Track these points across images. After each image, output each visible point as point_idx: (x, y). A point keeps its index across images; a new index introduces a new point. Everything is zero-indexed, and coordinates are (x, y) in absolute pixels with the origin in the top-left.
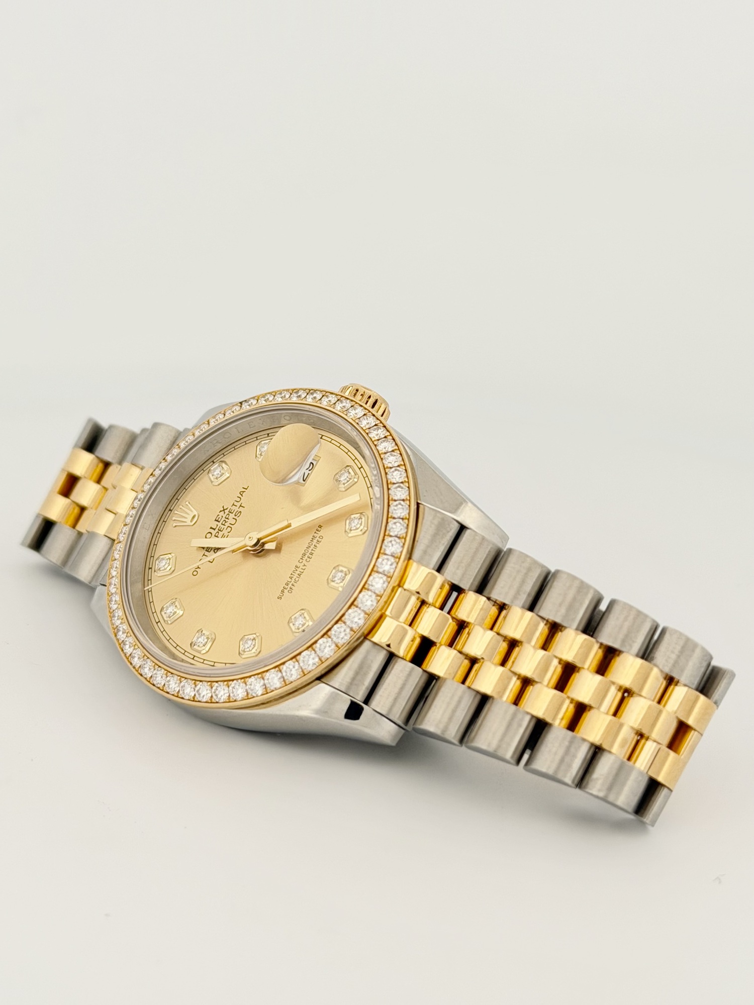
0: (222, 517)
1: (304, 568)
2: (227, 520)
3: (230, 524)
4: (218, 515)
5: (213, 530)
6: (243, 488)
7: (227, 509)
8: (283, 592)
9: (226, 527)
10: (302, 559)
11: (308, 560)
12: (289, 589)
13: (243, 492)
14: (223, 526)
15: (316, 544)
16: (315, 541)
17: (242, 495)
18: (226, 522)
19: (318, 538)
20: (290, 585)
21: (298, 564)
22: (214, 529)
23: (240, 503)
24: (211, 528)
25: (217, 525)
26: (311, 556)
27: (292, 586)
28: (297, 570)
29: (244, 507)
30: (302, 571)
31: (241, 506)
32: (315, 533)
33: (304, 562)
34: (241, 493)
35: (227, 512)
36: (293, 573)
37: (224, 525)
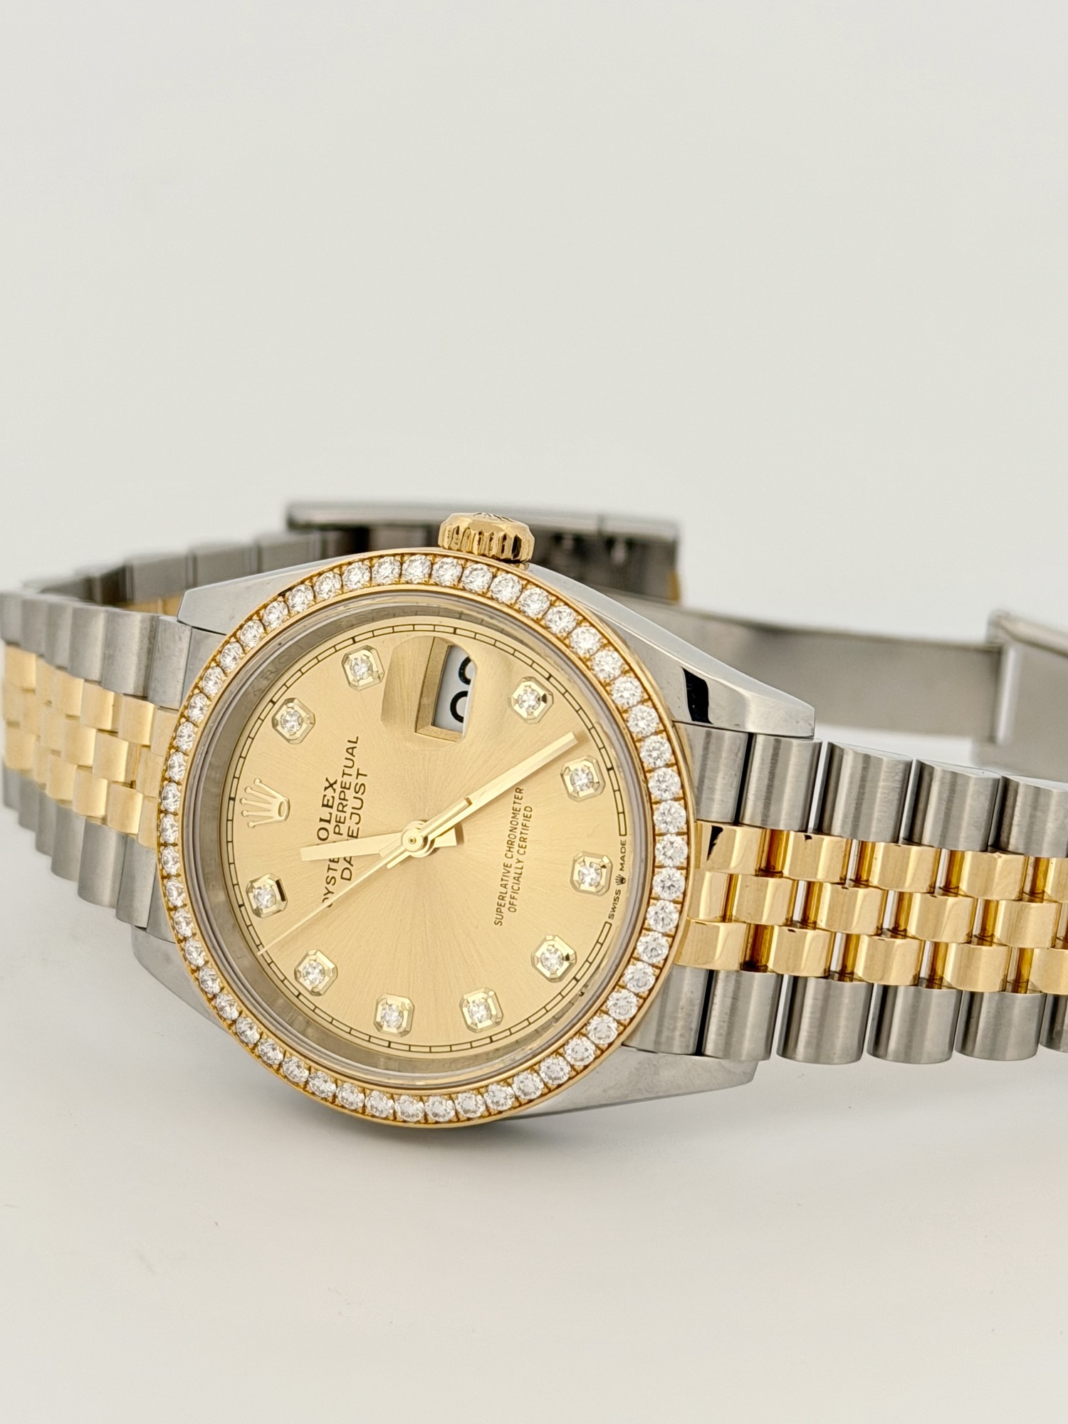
0: (333, 797)
1: (520, 865)
2: (344, 803)
3: (353, 808)
4: (325, 796)
5: (327, 824)
6: (349, 741)
7: (335, 783)
8: (499, 911)
9: (348, 815)
10: (509, 851)
11: (522, 851)
12: (508, 905)
13: (353, 748)
14: (343, 815)
15: (525, 822)
16: (520, 818)
17: (352, 754)
18: (343, 807)
19: (522, 811)
20: (508, 899)
21: (509, 862)
22: (329, 821)
23: (353, 772)
24: (321, 820)
25: (331, 814)
26: (524, 844)
27: (512, 900)
28: (509, 872)
29: (366, 775)
30: (519, 871)
31: (358, 774)
32: (514, 803)
33: (516, 856)
34: (350, 751)
35: (337, 787)
36: (504, 878)
37: (342, 811)
